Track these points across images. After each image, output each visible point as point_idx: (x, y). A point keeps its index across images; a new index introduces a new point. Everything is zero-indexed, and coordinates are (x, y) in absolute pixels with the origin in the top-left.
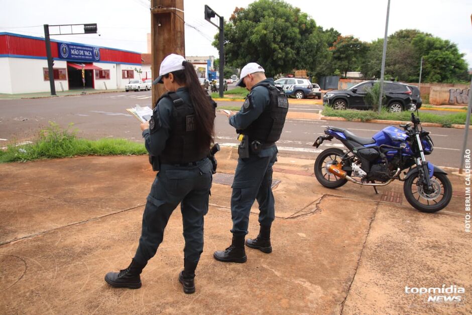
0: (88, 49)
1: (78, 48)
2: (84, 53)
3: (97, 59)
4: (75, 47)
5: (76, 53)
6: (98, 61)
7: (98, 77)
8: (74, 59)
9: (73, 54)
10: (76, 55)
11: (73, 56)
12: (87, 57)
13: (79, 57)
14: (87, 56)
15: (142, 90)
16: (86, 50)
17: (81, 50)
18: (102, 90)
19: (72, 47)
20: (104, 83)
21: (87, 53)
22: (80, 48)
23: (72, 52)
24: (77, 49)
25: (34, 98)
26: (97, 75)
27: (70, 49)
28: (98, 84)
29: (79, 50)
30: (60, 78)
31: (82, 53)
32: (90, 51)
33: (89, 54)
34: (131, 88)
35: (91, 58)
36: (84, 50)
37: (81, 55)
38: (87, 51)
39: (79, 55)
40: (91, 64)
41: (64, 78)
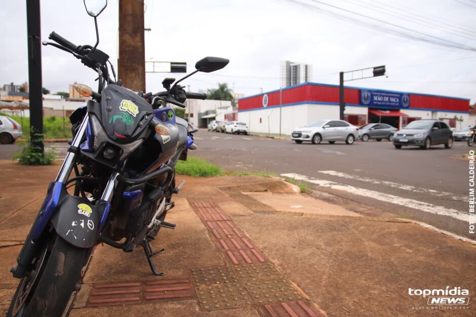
0: (395, 95)
1: (383, 94)
2: (389, 99)
3: (405, 105)
4: (379, 94)
5: (380, 99)
6: (407, 108)
8: (377, 105)
9: (376, 101)
10: (379, 101)
11: (375, 103)
12: (392, 104)
13: (383, 103)
14: (393, 102)
16: (392, 97)
17: (386, 96)
19: (375, 93)
21: (393, 100)
22: (385, 94)
23: (375, 98)
24: (380, 96)
26: (404, 122)
27: (372, 96)
29: (383, 96)
31: (387, 99)
32: (397, 97)
33: (396, 100)
35: (398, 104)
36: (389, 97)
37: (386, 102)
38: (394, 97)
39: (383, 101)
40: (398, 110)
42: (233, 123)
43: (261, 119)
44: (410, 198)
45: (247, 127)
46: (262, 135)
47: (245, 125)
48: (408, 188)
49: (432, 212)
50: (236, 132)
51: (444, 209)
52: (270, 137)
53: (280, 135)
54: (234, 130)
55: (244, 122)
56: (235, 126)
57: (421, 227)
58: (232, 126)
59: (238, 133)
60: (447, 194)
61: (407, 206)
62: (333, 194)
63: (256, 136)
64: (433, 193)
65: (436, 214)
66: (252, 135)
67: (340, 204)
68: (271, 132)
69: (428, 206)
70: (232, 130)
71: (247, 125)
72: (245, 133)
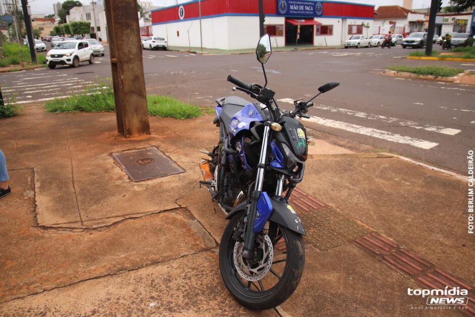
0: (309, 4)
2: (304, 8)
3: (319, 13)
5: (295, 8)
7: (319, 33)
8: (293, 14)
10: (296, 10)
11: (291, 12)
12: (307, 12)
13: (299, 12)
15: (362, 47)
16: (306, 5)
18: (322, 46)
20: (325, 39)
22: (301, 3)
23: (291, 7)
24: (296, 5)
25: (242, 54)
26: (318, 30)
27: (289, 5)
28: (318, 40)
29: (299, 5)
30: (277, 34)
31: (302, 8)
32: (311, 6)
33: (309, 8)
34: (349, 44)
35: (312, 13)
36: (304, 5)
37: (301, 11)
39: (298, 10)
40: (311, 19)
41: (281, 34)
42: (151, 39)
43: (178, 32)
44: (371, 127)
45: (166, 42)
46: (183, 50)
47: (164, 39)
48: (361, 115)
49: (395, 141)
50: (154, 47)
51: (401, 137)
52: (191, 51)
53: (202, 49)
54: (153, 46)
55: (162, 37)
56: (154, 42)
57: (402, 161)
58: (150, 42)
59: (157, 48)
60: (394, 119)
61: (373, 136)
62: (310, 128)
63: (176, 50)
64: (384, 119)
65: (398, 143)
66: (172, 50)
67: (323, 139)
68: (192, 46)
69: (388, 134)
70: (150, 45)
71: (166, 40)
72: (164, 48)
